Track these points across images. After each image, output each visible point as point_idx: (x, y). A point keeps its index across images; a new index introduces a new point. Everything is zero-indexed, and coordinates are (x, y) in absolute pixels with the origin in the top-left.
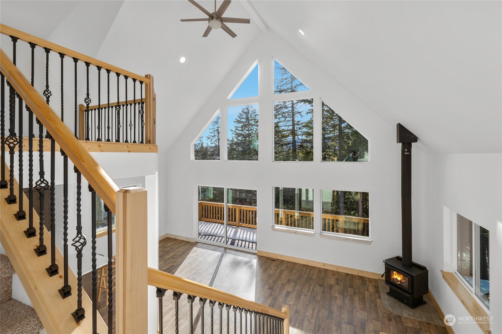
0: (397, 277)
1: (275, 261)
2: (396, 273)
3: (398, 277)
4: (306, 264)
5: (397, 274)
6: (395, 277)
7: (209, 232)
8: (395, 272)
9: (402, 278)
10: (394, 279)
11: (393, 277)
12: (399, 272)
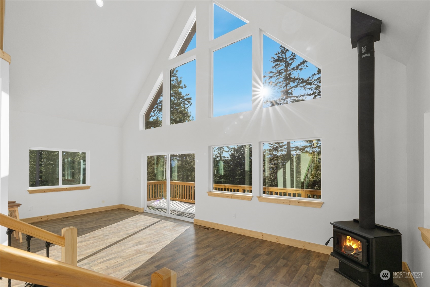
0: (351, 244)
1: (208, 229)
2: (350, 238)
3: (353, 244)
4: (243, 234)
5: (352, 240)
6: (348, 244)
7: (163, 206)
8: (348, 237)
9: (359, 245)
10: (346, 246)
11: (344, 244)
12: (355, 237)
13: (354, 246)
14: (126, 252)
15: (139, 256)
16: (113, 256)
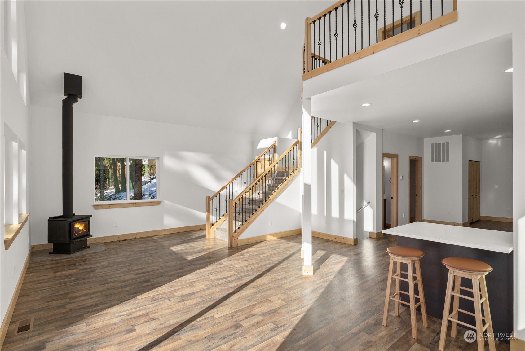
13: (81, 228)
14: (205, 286)
15: (193, 279)
16: (220, 282)
